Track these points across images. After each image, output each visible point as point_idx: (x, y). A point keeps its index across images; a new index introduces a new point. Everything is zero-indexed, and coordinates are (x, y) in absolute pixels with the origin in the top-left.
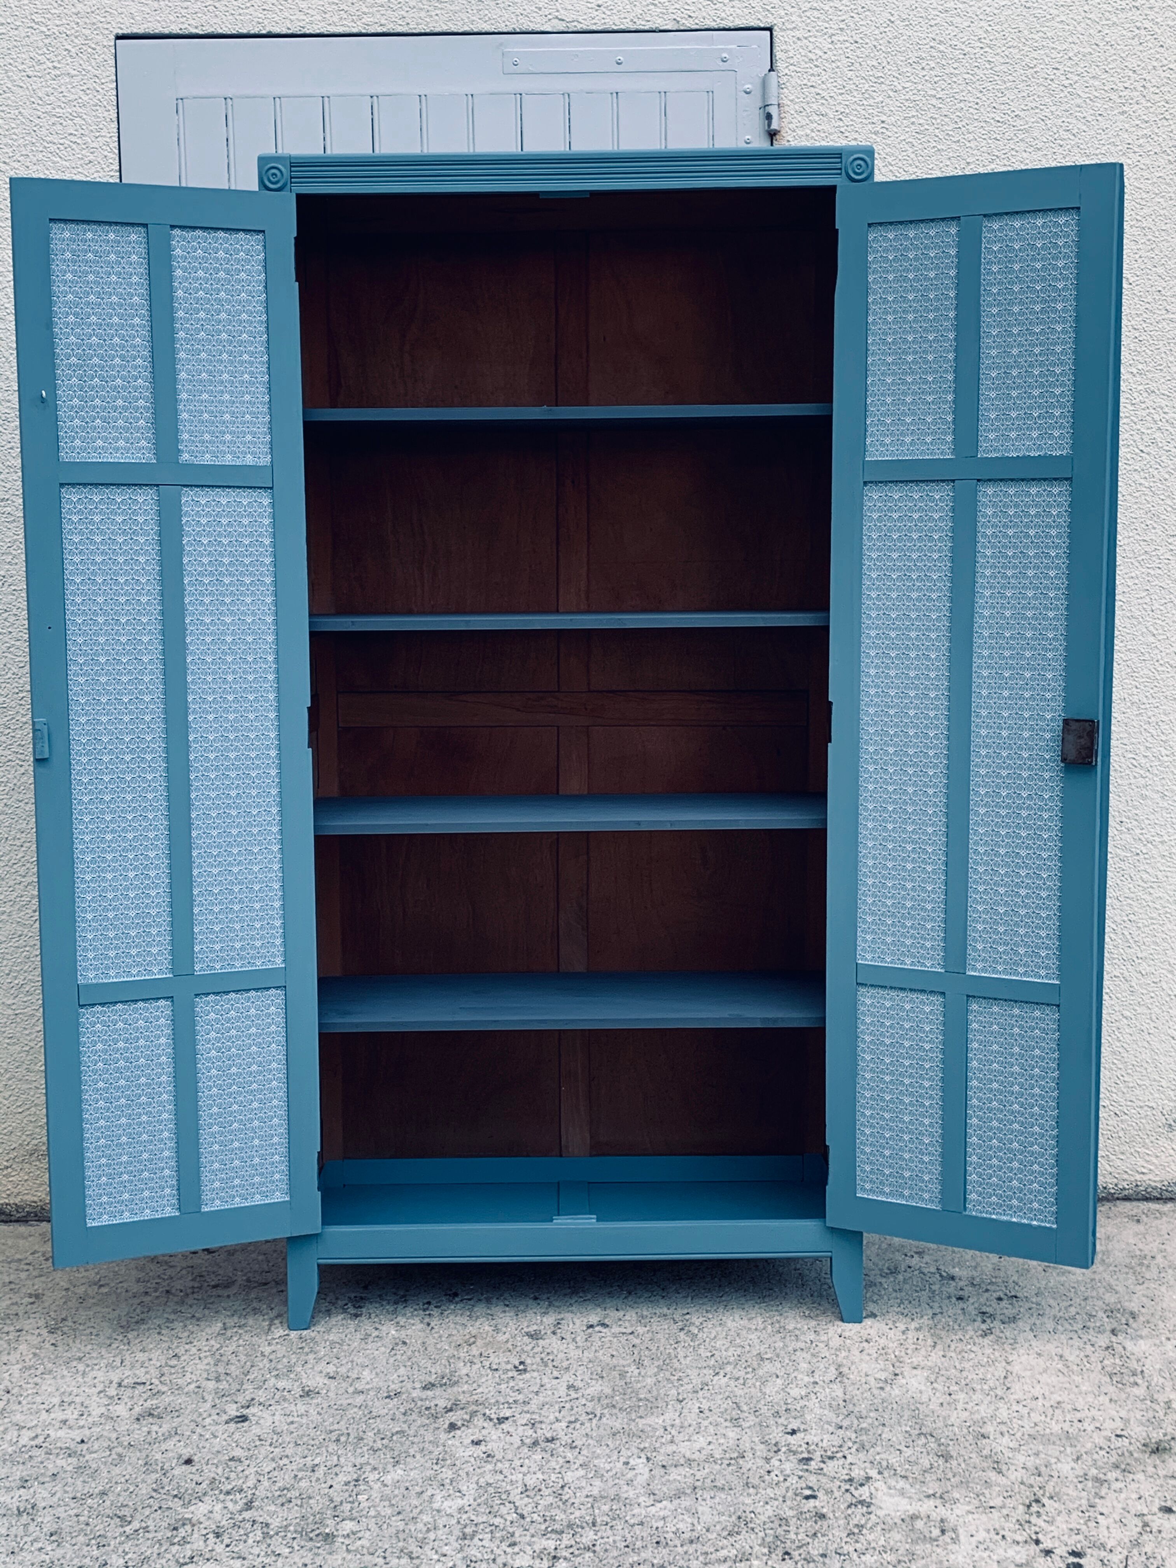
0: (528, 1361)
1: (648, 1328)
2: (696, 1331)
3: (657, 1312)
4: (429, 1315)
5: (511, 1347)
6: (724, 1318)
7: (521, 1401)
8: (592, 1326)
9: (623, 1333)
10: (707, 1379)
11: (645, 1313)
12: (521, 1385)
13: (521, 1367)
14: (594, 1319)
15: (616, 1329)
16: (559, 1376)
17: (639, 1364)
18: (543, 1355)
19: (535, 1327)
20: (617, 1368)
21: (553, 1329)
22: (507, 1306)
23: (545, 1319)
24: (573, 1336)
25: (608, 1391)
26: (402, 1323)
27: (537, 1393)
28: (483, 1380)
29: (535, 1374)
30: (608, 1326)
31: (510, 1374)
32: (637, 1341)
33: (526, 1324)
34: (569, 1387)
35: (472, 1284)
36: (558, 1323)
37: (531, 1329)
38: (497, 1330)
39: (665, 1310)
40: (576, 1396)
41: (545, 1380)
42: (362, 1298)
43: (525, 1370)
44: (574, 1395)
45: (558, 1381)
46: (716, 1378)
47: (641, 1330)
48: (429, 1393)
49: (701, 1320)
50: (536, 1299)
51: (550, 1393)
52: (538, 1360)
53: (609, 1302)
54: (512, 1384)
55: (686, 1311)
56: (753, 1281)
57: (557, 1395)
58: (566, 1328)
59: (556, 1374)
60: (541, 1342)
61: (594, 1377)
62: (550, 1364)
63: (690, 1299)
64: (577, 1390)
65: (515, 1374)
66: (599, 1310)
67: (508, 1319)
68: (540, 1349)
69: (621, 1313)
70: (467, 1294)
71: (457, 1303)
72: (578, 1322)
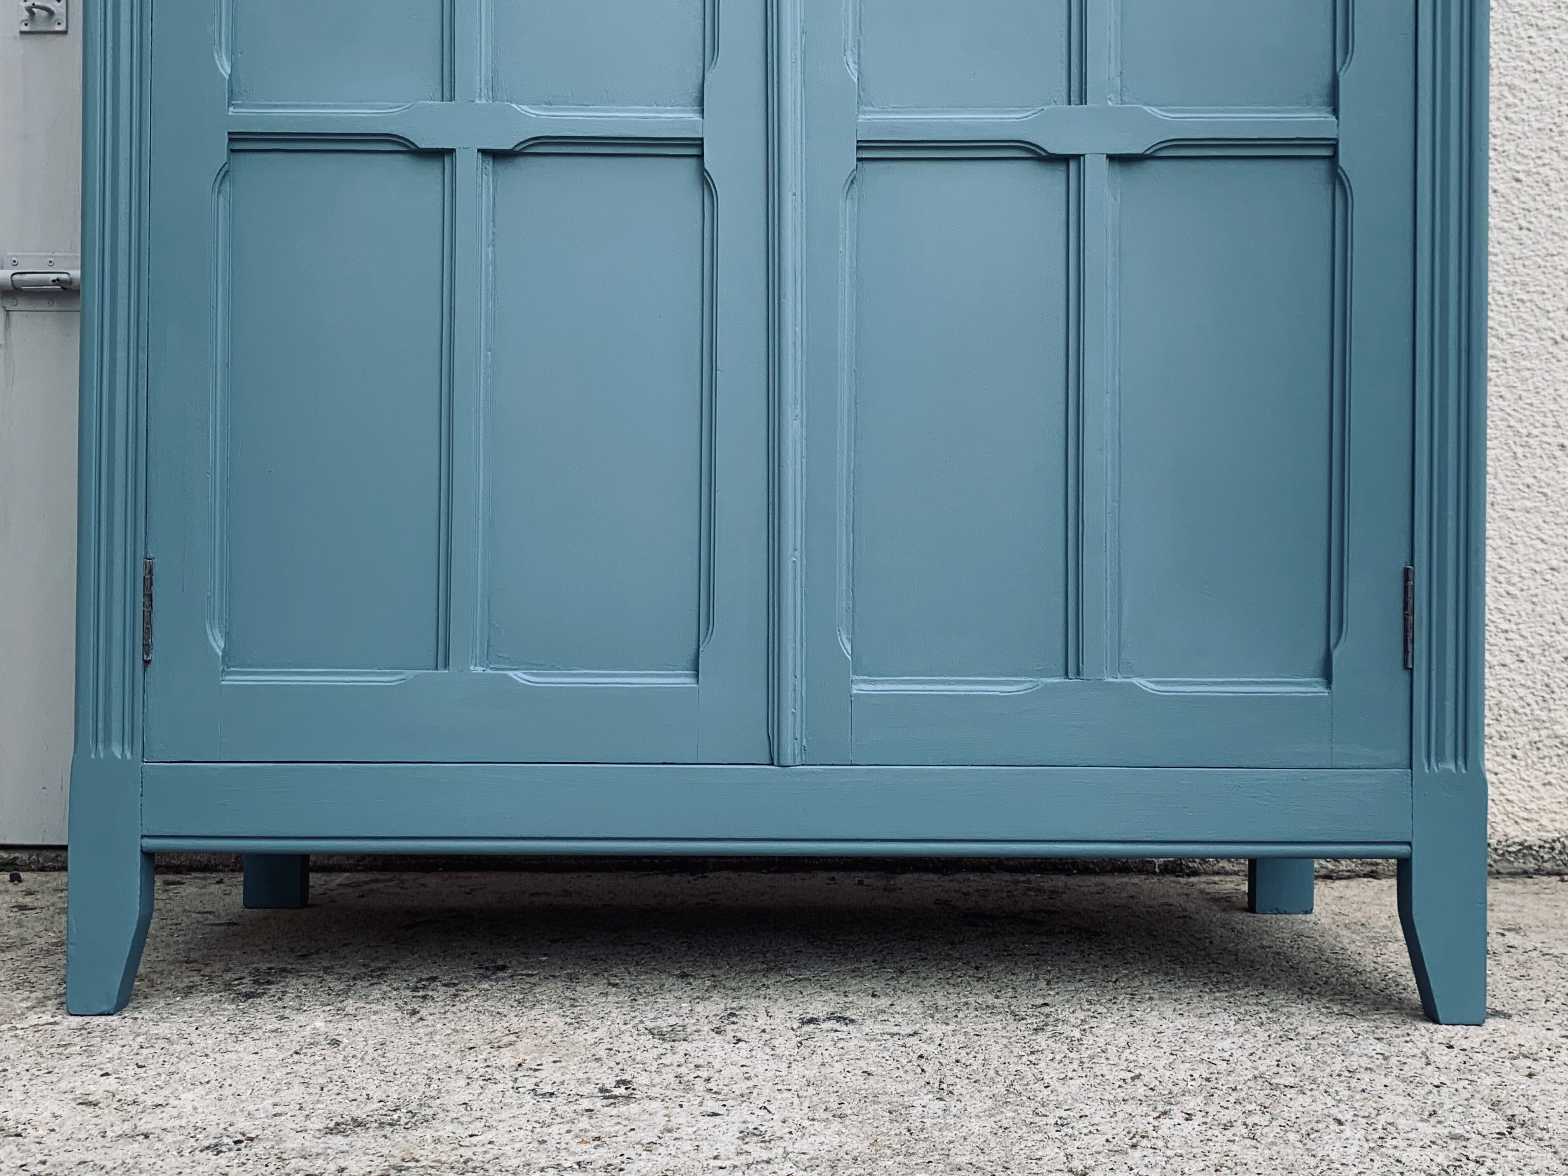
0: (643, 1079)
1: (950, 1028)
2: (1077, 1034)
3: (971, 1000)
4: (425, 997)
5: (603, 1054)
6: (1137, 1014)
7: (601, 1163)
8: (812, 1021)
9: (892, 1035)
10: (1141, 1124)
11: (942, 1003)
12: (608, 1127)
13: (622, 1090)
14: (817, 1007)
15: (869, 1026)
16: (722, 1111)
17: (943, 1091)
18: (683, 1070)
19: (672, 1021)
20: (882, 1098)
21: (716, 1023)
22: (615, 985)
23: (699, 1008)
24: (766, 1036)
25: (860, 1146)
26: (350, 1009)
27: (649, 1147)
28: (505, 1114)
29: (655, 1105)
30: (852, 1021)
31: (586, 1104)
32: (930, 1049)
33: (651, 1015)
34: (744, 1136)
35: (545, 955)
36: (732, 1015)
37: (664, 1024)
38: (578, 1022)
39: (990, 999)
40: (765, 1155)
41: (680, 1118)
42: (284, 970)
43: (628, 1097)
44: (757, 1151)
45: (717, 1120)
46: (1165, 1122)
47: (935, 1029)
48: (338, 1141)
49: (1081, 1015)
50: (684, 976)
51: (687, 1146)
52: (671, 1078)
53: (853, 984)
54: (584, 1122)
55: (1040, 1001)
56: (1175, 959)
57: (707, 1151)
58: (749, 1022)
59: (711, 1105)
60: (682, 1047)
61: (820, 1114)
62: (700, 1086)
63: (1042, 984)
64: (766, 1141)
65: (599, 1103)
66: (831, 995)
67: (611, 1007)
68: (679, 1058)
69: (884, 1002)
70: (526, 968)
71: (497, 981)
72: (779, 1015)
